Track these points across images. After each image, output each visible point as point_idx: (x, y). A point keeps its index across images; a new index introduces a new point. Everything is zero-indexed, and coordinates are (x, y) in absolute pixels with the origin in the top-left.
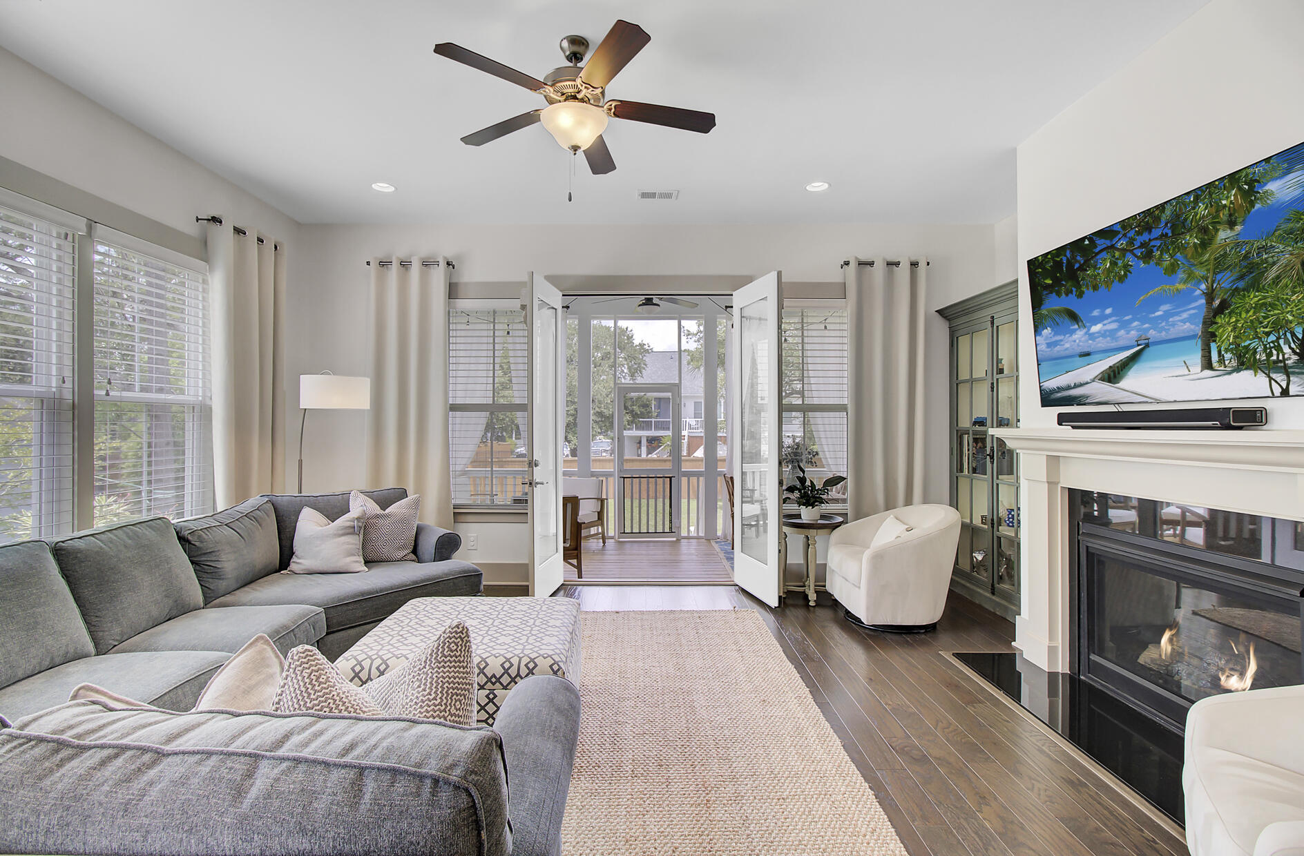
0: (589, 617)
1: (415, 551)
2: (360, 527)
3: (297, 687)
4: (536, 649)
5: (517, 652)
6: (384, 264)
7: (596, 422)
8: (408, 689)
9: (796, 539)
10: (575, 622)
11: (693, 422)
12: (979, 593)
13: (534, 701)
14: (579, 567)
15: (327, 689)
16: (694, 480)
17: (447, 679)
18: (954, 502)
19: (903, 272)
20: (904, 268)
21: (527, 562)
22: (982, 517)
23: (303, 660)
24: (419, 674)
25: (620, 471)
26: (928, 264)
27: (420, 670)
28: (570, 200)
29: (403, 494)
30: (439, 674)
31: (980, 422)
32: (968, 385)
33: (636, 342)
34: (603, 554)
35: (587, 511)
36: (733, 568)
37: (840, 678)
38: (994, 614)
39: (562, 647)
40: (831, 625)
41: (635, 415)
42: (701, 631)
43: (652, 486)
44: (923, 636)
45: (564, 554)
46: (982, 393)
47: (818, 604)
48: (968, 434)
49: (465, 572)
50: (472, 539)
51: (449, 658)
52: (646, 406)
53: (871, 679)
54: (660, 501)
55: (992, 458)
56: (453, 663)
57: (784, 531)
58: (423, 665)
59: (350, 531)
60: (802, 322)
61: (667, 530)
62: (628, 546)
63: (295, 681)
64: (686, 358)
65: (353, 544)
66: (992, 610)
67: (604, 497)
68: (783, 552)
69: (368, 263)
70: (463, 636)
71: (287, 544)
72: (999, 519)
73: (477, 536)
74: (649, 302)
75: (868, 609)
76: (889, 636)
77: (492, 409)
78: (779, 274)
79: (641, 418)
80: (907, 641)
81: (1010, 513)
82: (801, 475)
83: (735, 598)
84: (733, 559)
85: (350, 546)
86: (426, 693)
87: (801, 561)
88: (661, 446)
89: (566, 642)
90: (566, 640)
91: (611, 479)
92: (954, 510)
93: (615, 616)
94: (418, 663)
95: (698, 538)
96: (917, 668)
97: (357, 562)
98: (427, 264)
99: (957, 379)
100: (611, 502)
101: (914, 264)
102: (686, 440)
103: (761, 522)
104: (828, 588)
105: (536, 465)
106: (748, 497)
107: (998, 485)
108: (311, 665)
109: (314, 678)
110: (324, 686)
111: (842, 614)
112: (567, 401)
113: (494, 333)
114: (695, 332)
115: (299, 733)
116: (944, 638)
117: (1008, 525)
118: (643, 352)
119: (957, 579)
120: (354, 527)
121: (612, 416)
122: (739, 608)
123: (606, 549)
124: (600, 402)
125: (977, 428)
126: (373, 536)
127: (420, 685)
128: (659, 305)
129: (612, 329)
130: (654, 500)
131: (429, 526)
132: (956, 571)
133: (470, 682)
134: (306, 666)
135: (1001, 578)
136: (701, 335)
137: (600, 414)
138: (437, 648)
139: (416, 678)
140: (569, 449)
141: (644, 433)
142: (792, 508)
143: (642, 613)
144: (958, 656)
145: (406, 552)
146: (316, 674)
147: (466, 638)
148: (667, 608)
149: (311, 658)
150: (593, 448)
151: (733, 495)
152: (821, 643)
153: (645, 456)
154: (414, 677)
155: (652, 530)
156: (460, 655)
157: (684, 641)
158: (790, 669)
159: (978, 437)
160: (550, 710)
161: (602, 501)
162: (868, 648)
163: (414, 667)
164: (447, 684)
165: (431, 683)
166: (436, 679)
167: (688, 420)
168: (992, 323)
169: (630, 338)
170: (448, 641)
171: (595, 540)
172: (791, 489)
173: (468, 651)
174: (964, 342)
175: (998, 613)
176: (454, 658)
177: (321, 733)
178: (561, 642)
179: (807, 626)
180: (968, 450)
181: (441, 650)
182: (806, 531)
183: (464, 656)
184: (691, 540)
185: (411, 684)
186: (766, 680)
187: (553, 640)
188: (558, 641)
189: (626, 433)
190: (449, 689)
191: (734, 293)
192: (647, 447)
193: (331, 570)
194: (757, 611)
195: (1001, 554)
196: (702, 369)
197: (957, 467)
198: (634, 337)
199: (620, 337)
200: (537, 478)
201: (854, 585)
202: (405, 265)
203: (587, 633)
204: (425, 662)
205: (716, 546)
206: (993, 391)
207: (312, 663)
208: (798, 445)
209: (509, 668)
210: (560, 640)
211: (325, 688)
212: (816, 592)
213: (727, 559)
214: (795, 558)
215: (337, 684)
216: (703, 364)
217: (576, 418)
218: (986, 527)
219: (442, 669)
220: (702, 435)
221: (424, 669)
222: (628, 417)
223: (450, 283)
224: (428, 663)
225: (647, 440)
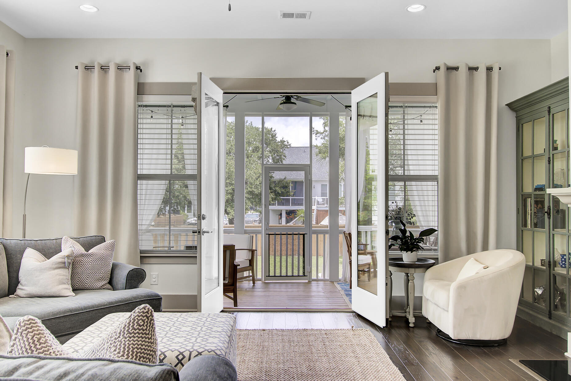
0: (242, 333)
1: (110, 283)
2: (70, 263)
3: (23, 345)
4: (202, 346)
5: (188, 348)
6: (88, 68)
7: (248, 199)
8: (106, 353)
9: (399, 276)
10: (232, 330)
11: (320, 199)
12: (539, 318)
13: (202, 370)
14: (235, 299)
15: (46, 347)
16: (321, 236)
17: (136, 346)
18: (520, 247)
19: (481, 75)
20: (482, 73)
21: (196, 294)
22: (542, 260)
23: (28, 326)
24: (115, 342)
25: (266, 229)
26: (500, 69)
27: (116, 339)
28: (230, 10)
29: (102, 240)
30: (130, 341)
31: (541, 188)
32: (530, 161)
33: (279, 139)
34: (253, 291)
35: (241, 258)
36: (351, 301)
37: (433, 376)
38: (551, 334)
39: (222, 345)
40: (426, 340)
41: (277, 194)
42: (327, 343)
43: (290, 241)
44: (497, 348)
45: (224, 289)
46: (541, 168)
47: (416, 326)
48: (531, 198)
49: (149, 296)
50: (154, 276)
51: (137, 331)
52: (285, 187)
53: (457, 378)
54: (296, 257)
55: (549, 214)
56: (141, 335)
57: (390, 269)
58: (118, 335)
59: (62, 265)
60: (404, 118)
61: (301, 274)
62: (272, 285)
63: (22, 342)
64: (315, 151)
65: (64, 275)
66: (549, 331)
67: (254, 248)
68: (389, 285)
69: (77, 68)
70: (148, 315)
71: (15, 275)
72: (555, 262)
73: (158, 274)
74: (288, 100)
75: (454, 327)
76: (471, 349)
77: (170, 178)
78: (387, 75)
79: (282, 196)
80: (485, 352)
81: (563, 257)
82: (403, 228)
83: (353, 321)
84: (351, 295)
85: (62, 277)
86: (120, 355)
87: (403, 294)
88: (296, 217)
89: (225, 342)
90: (226, 341)
91: (259, 236)
92: (519, 253)
93: (262, 332)
94: (114, 334)
95: (324, 280)
96: (492, 371)
97: (67, 289)
98: (121, 68)
99: (522, 155)
100: (259, 252)
101: (489, 69)
102: (315, 213)
103: (372, 270)
104: (425, 313)
105: (204, 218)
106: (362, 250)
107: (553, 235)
108: (34, 330)
109: (36, 339)
110: (43, 345)
111: (434, 333)
112: (226, 183)
113: (172, 126)
114: (322, 131)
115: (25, 367)
116: (513, 350)
117: (562, 267)
118: (283, 147)
119: (522, 308)
120: (65, 263)
121: (261, 194)
122: (356, 327)
123: (256, 288)
124: (251, 184)
125: (538, 193)
126: (79, 270)
127: (116, 349)
128: (295, 104)
129: (261, 130)
130: (291, 257)
131: (121, 263)
132: (522, 302)
133: (154, 350)
134: (30, 330)
135: (556, 307)
136: (327, 134)
137: (251, 193)
138: (129, 323)
139: (113, 345)
140: (228, 220)
141: (284, 208)
142: (396, 253)
143: (283, 330)
144: (522, 362)
145: (104, 283)
146: (38, 336)
147: (151, 317)
148: (301, 327)
149: (34, 325)
150: (246, 219)
151: (351, 247)
152: (419, 352)
153: (285, 224)
154: (111, 344)
155: (290, 274)
156: (146, 329)
157: (314, 350)
158: (395, 370)
159: (538, 200)
160: (213, 377)
161: (253, 252)
162: (454, 357)
163: (111, 337)
164: (136, 349)
165: (124, 348)
166: (127, 345)
167: (316, 198)
168: (549, 112)
169: (274, 136)
170: (137, 319)
171: (247, 282)
172: (395, 238)
173: (152, 327)
174: (527, 129)
175: (553, 333)
176: (141, 331)
177: (42, 367)
178: (221, 342)
179: (408, 342)
180: (531, 210)
181: (132, 325)
182: (407, 270)
183: (149, 330)
184: (319, 282)
185: (109, 349)
186: (377, 377)
187: (216, 340)
188: (219, 341)
189: (271, 207)
190: (137, 353)
191: (352, 92)
192: (286, 218)
193: (47, 294)
194: (369, 330)
195: (556, 289)
196: (328, 159)
197: (522, 223)
198: (277, 136)
199: (266, 134)
200: (204, 227)
201: (444, 309)
202: (104, 69)
203: (241, 344)
204: (120, 333)
205: (338, 287)
206: (549, 163)
207: (35, 328)
208: (400, 209)
209: (182, 359)
210: (221, 340)
211: (44, 347)
212: (415, 317)
213: (346, 295)
214: (399, 292)
215: (53, 345)
216: (329, 156)
217: (233, 196)
218: (545, 268)
219: (132, 338)
220: (328, 209)
221: (119, 339)
222: (272, 195)
223: (138, 83)
224: (122, 334)
225: (286, 213)
